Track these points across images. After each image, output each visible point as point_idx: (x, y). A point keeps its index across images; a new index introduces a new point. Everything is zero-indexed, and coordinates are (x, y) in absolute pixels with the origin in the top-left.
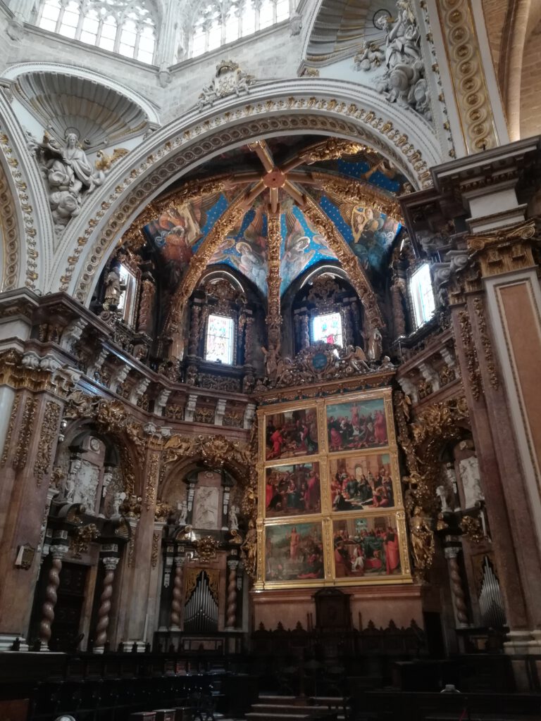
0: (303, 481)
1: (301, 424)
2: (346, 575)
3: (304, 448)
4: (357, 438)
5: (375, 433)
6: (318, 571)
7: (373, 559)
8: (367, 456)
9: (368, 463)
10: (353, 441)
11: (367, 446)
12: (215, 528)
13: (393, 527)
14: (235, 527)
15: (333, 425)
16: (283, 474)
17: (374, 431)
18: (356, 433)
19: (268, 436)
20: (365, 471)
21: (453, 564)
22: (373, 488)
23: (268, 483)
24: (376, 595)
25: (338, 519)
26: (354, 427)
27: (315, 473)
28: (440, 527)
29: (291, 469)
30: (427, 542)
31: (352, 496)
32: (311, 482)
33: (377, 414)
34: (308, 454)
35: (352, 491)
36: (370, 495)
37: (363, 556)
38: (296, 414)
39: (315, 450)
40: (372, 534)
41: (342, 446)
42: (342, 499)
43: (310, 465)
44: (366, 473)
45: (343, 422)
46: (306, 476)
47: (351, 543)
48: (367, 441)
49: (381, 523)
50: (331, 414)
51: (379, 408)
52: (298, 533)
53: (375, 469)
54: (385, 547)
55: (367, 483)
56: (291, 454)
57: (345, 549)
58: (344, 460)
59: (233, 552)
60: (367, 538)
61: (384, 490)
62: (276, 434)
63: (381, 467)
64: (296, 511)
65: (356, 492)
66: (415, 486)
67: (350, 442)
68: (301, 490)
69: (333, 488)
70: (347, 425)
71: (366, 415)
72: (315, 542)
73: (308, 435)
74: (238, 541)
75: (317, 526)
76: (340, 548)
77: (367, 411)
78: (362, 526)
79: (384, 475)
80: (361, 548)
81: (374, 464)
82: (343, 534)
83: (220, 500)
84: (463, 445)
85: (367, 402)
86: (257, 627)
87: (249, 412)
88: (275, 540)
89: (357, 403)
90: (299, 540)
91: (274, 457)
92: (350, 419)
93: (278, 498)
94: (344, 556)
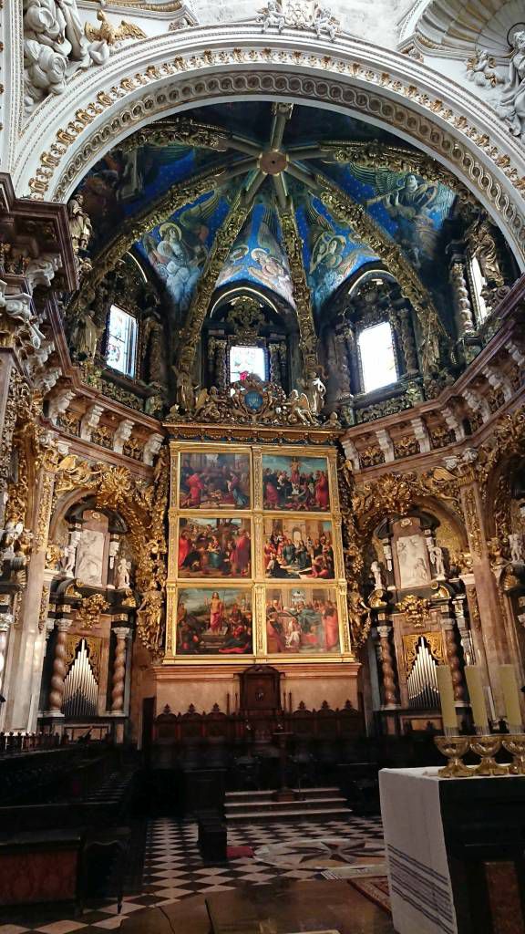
0: (230, 538)
1: (228, 470)
2: (279, 651)
3: (231, 500)
4: (296, 499)
5: (317, 496)
6: (245, 644)
7: (310, 635)
8: (307, 521)
9: (308, 528)
10: (292, 501)
11: (307, 508)
12: (99, 585)
13: (333, 601)
14: (125, 586)
15: (270, 479)
16: (203, 527)
17: (315, 493)
18: (295, 492)
19: (183, 479)
20: (305, 535)
21: (384, 643)
22: (312, 556)
23: (182, 537)
24: (310, 674)
25: (272, 587)
26: (293, 485)
27: (244, 531)
28: (378, 604)
29: (213, 523)
31: (288, 563)
32: (239, 541)
33: (318, 475)
34: (236, 508)
35: (289, 558)
36: (308, 564)
37: (299, 630)
38: (223, 457)
39: (246, 505)
40: (310, 607)
41: (279, 505)
42: (277, 565)
43: (240, 521)
44: (306, 540)
45: (281, 477)
46: (233, 534)
47: (288, 616)
48: (308, 504)
49: (319, 596)
50: (267, 466)
51: (321, 468)
52: (221, 600)
53: (315, 537)
54: (324, 622)
55: (306, 550)
56: (215, 504)
57: (280, 621)
58: (280, 520)
60: (304, 611)
61: (324, 559)
62: (194, 478)
63: (322, 534)
64: (219, 574)
65: (293, 559)
66: (352, 559)
67: (288, 501)
68: (227, 549)
69: (267, 551)
70: (285, 481)
71: (307, 474)
72: (242, 611)
73: (237, 487)
74: (132, 603)
75: (246, 593)
76: (273, 620)
77: (307, 469)
78: (298, 597)
79: (325, 543)
80: (296, 622)
81: (314, 529)
82: (277, 604)
83: (106, 549)
84: (406, 522)
85: (308, 459)
86: (159, 710)
87: (155, 444)
88: (191, 605)
89: (297, 459)
90: (222, 607)
91: (191, 505)
92: (289, 475)
93: (195, 555)
94: (277, 630)
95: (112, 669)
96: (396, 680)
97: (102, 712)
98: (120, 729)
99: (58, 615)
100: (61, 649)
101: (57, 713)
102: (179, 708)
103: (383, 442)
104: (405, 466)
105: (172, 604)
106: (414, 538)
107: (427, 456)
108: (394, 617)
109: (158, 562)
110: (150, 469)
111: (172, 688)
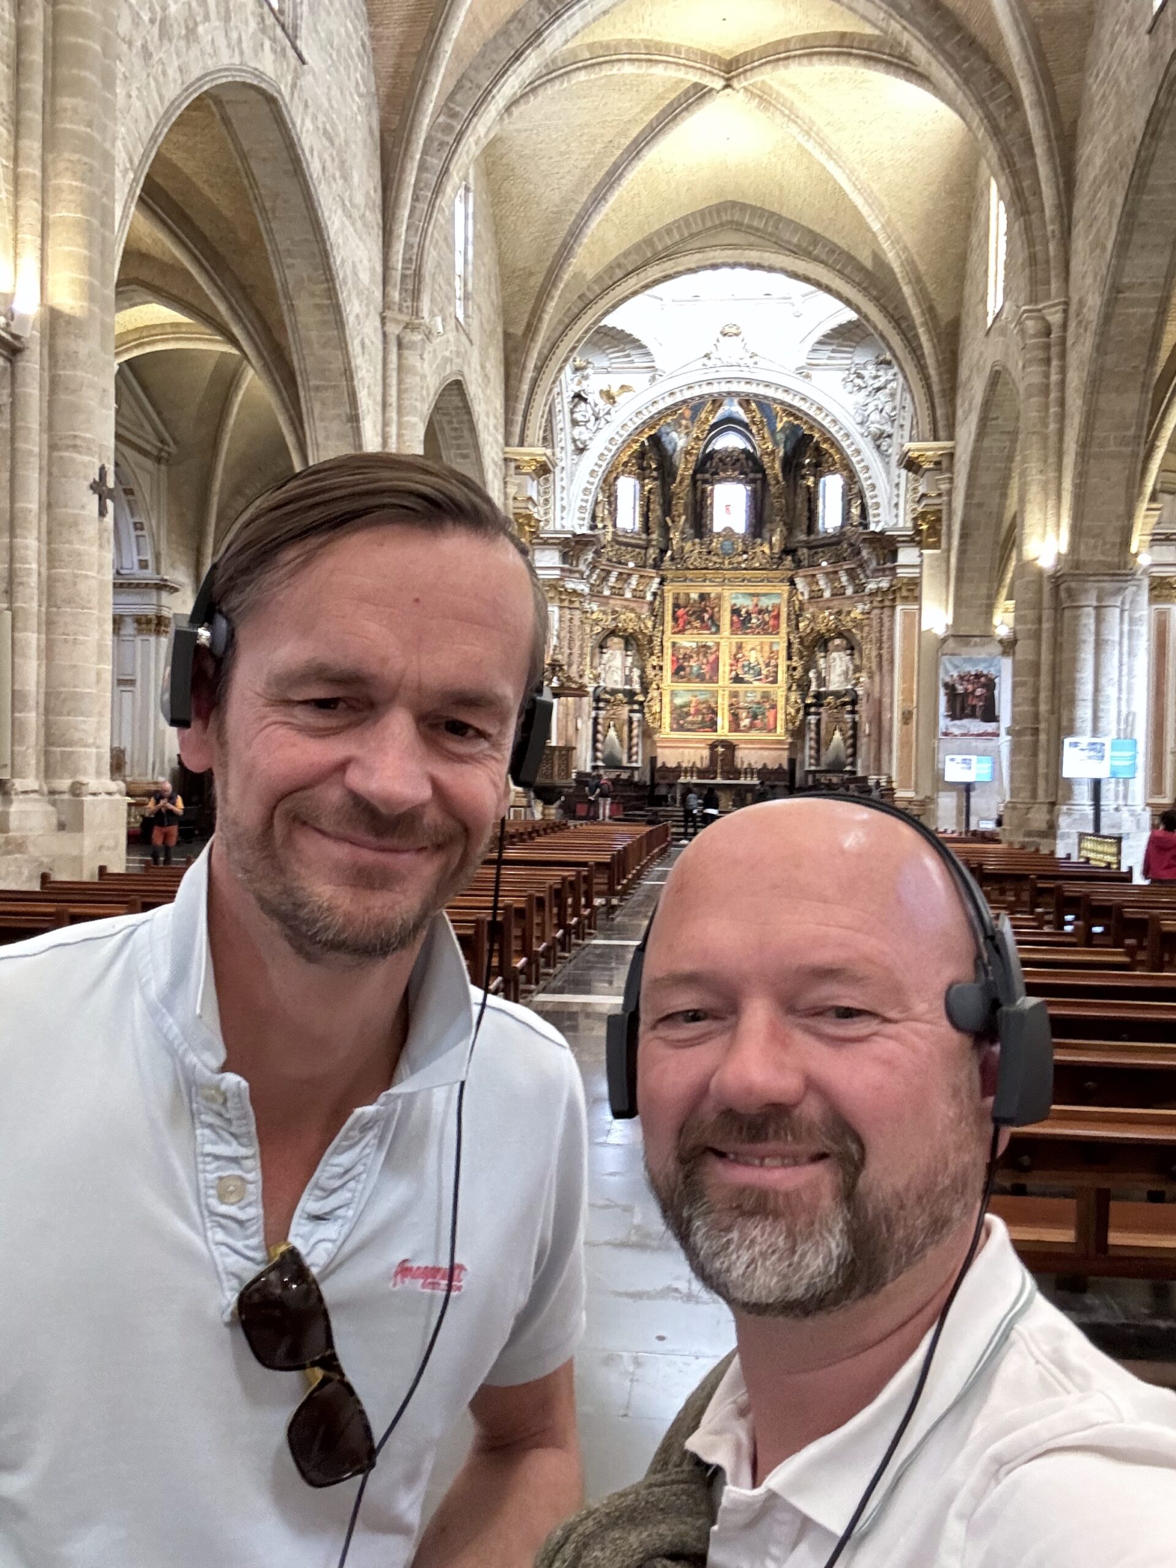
0: (705, 656)
1: (705, 606)
2: (735, 731)
3: (708, 628)
4: (754, 626)
5: (771, 623)
6: (713, 726)
7: (757, 721)
8: (762, 643)
9: (762, 648)
10: (751, 628)
11: (762, 633)
12: (619, 686)
13: (775, 699)
14: (637, 687)
15: (735, 611)
16: (687, 648)
17: (769, 621)
18: (754, 621)
19: (674, 612)
20: (759, 653)
21: (813, 727)
22: (763, 668)
23: (673, 654)
24: (756, 746)
25: (733, 689)
26: (753, 615)
27: (716, 651)
28: (809, 701)
29: (694, 645)
30: (798, 711)
31: (745, 673)
32: (711, 658)
33: (773, 607)
34: (710, 634)
35: (746, 669)
36: (760, 674)
37: (750, 718)
38: (703, 597)
39: (717, 632)
40: (758, 703)
42: (737, 674)
43: (712, 644)
44: (759, 656)
45: (744, 610)
46: (708, 653)
47: (743, 709)
48: (763, 629)
49: (766, 696)
50: (734, 602)
51: (776, 601)
52: (699, 698)
53: (766, 654)
54: (767, 713)
55: (759, 663)
56: (695, 631)
57: (737, 712)
58: (742, 643)
59: (636, 707)
60: (754, 706)
61: (772, 670)
62: (681, 612)
63: (772, 652)
64: (698, 680)
65: (749, 670)
66: (795, 669)
67: (749, 628)
68: (703, 664)
69: (730, 665)
70: (747, 612)
71: (765, 606)
72: (712, 706)
73: (711, 617)
74: (641, 698)
75: (715, 694)
76: (732, 711)
77: (765, 602)
78: (751, 696)
79: (773, 659)
80: (748, 713)
81: (766, 648)
82: (735, 701)
83: (624, 662)
84: (837, 642)
85: (765, 595)
86: (659, 764)
87: (655, 584)
88: (679, 701)
89: (758, 595)
90: (699, 703)
91: (679, 632)
92: (750, 608)
93: (681, 668)
94: (735, 719)
95: (630, 738)
96: (818, 751)
97: (625, 763)
98: (636, 773)
99: (597, 708)
100: (600, 728)
101: (600, 763)
102: (672, 764)
103: (822, 583)
104: (835, 603)
105: (666, 699)
106: (842, 654)
107: (850, 598)
108: (822, 710)
109: (657, 671)
110: (652, 603)
111: (667, 751)
